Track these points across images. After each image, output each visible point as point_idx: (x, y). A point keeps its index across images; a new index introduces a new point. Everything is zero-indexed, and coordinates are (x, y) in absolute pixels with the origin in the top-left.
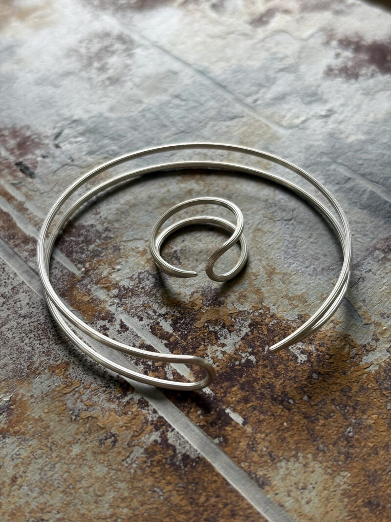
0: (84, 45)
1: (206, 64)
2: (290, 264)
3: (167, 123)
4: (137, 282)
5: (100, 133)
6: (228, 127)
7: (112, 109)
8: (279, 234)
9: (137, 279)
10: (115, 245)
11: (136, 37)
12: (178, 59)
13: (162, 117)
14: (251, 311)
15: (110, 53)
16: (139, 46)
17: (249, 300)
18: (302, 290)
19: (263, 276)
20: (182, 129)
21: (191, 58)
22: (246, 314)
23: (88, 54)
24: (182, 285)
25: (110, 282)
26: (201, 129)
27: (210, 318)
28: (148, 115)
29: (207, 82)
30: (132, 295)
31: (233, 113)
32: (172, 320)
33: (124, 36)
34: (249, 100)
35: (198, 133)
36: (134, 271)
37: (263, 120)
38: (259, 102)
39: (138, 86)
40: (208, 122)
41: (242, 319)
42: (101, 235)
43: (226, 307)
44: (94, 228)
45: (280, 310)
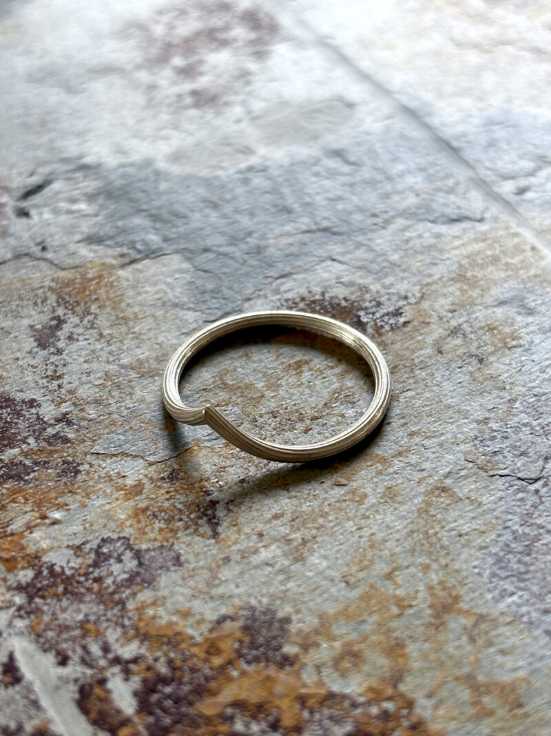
0: (165, 19)
1: (428, 96)
2: (504, 594)
3: (296, 207)
4: (90, 562)
5: (131, 200)
6: (438, 236)
7: (177, 157)
8: (494, 510)
9: (93, 556)
10: (70, 459)
11: (285, 20)
12: (365, 77)
13: (286, 191)
14: (362, 699)
15: (216, 44)
16: (287, 39)
17: (366, 668)
18: (515, 670)
19: (422, 611)
20: (325, 224)
21: (396, 80)
22: (346, 704)
23: (168, 39)
24: (200, 592)
25: (23, 548)
26: (372, 231)
27: (243, 695)
28: (258, 181)
29: (416, 133)
30: (66, 592)
31: (459, 208)
32: (144, 681)
33: (261, 15)
34: (507, 188)
35: (360, 239)
36: (93, 532)
37: (528, 236)
38: (529, 195)
39: (254, 119)
40: (393, 217)
41: (331, 718)
42: (45, 429)
43: (298, 674)
44: (34, 411)
45: (441, 712)
